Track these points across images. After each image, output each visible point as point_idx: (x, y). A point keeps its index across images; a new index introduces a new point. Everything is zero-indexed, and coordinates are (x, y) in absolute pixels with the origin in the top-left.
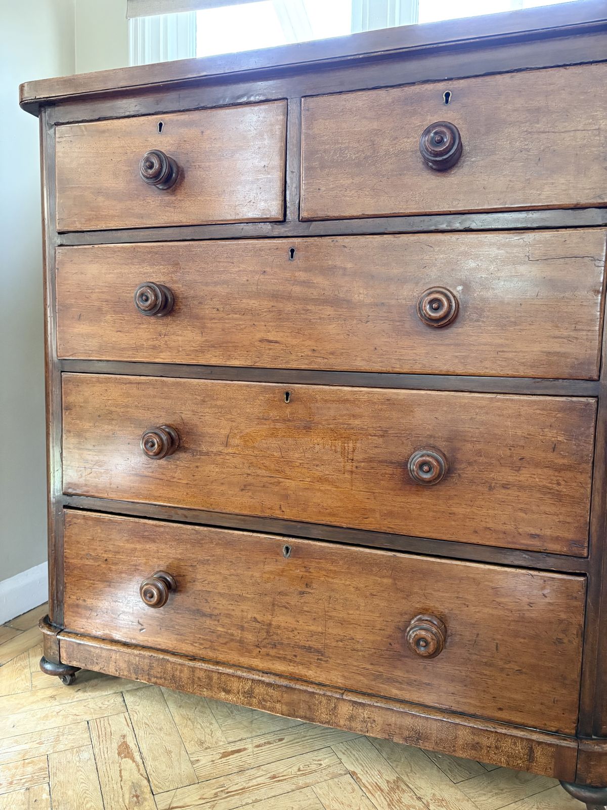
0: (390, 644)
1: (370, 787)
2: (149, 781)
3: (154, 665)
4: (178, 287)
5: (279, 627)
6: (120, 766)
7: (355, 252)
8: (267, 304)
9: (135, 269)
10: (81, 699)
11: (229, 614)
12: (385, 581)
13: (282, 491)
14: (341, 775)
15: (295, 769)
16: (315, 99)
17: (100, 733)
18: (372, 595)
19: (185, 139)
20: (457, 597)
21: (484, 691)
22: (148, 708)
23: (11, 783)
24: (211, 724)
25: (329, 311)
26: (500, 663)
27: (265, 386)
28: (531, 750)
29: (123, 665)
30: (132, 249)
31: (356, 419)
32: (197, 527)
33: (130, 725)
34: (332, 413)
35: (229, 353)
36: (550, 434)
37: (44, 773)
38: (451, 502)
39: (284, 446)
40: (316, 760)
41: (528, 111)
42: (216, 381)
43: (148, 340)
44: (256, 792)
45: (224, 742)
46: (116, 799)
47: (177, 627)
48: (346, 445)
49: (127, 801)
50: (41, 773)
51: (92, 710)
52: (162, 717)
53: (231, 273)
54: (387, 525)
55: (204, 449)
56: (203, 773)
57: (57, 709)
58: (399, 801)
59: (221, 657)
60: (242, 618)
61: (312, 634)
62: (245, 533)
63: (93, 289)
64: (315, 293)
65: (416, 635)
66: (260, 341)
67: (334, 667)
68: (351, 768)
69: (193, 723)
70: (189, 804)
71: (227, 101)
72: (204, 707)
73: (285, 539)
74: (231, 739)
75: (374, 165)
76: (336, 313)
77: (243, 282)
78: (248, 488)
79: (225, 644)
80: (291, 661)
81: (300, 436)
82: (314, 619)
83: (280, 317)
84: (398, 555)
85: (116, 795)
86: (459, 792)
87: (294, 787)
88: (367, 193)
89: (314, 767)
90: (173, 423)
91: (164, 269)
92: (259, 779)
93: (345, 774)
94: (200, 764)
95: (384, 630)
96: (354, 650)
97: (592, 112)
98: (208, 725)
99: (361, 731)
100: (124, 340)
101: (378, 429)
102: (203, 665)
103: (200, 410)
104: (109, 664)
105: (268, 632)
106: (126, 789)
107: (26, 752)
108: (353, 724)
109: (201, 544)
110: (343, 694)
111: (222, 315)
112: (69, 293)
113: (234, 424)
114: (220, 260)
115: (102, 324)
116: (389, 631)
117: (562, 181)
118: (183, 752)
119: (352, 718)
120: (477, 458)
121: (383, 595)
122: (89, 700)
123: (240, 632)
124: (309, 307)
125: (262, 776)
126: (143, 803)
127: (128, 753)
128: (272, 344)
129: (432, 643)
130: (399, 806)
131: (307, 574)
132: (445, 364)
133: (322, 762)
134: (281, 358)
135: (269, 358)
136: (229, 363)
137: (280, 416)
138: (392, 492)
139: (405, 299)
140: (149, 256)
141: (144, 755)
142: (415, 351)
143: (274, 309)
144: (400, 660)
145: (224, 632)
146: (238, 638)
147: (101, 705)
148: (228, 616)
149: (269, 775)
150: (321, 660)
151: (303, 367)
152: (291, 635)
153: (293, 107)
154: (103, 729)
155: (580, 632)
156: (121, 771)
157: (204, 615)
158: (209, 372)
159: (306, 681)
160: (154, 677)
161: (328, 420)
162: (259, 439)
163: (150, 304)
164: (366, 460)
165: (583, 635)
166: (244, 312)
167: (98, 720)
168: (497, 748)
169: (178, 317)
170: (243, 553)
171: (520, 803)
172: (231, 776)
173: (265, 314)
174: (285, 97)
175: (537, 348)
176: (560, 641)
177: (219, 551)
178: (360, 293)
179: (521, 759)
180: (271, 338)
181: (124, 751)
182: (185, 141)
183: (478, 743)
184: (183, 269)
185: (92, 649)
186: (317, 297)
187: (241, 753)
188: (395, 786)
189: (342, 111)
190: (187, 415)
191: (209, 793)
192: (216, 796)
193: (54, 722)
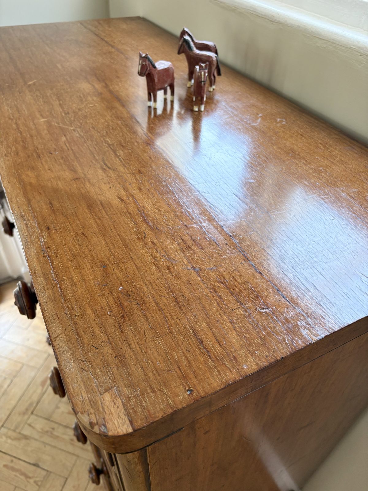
2: (36, 406)
49: (22, 410)
56: (55, 416)
87: (72, 452)
126: (25, 415)
172: (61, 426)
192: (47, 432)
193: (40, 347)
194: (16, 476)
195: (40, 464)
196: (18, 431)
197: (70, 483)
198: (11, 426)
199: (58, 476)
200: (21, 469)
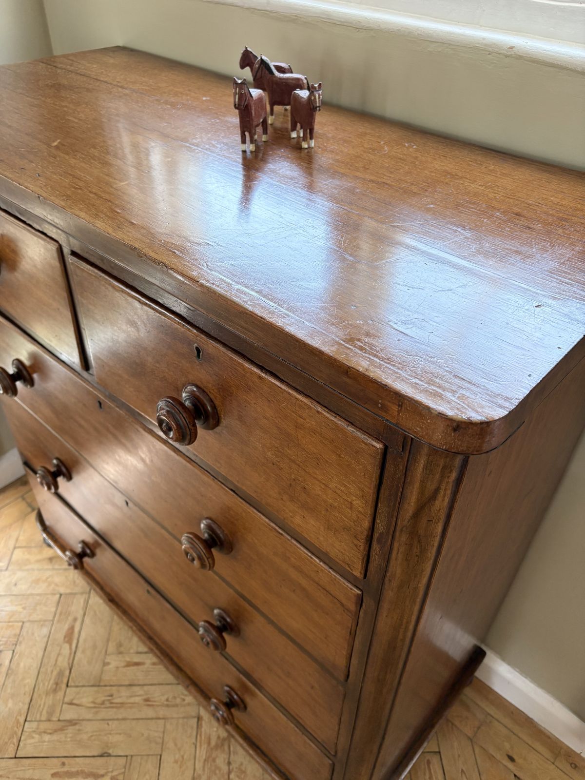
1: (203, 737)
2: (70, 672)
6: (60, 651)
14: (192, 717)
15: (165, 697)
33: (85, 608)
36: (310, 679)
44: (130, 709)
46: (44, 681)
49: (49, 687)
51: (69, 583)
52: (108, 609)
56: (106, 677)
57: (49, 573)
58: (214, 760)
68: (202, 714)
70: (83, 704)
74: (140, 649)
85: (46, 679)
87: (154, 716)
89: (178, 701)
92: (137, 698)
93: (195, 718)
94: (108, 667)
106: (55, 673)
107: (13, 614)
118: (104, 651)
125: (140, 695)
126: (58, 692)
130: (211, 765)
133: (186, 698)
141: (79, 644)
147: (76, 580)
149: (145, 697)
156: (59, 655)
172: (121, 687)
174: (57, 239)
175: (296, 624)
181: (69, 637)
187: (139, 667)
188: (220, 744)
191: (101, 699)
192: (103, 703)
193: (41, 588)
195: (110, 751)
196: (55, 719)
197: (168, 759)
198: (41, 715)
199: (145, 757)
200: (84, 769)
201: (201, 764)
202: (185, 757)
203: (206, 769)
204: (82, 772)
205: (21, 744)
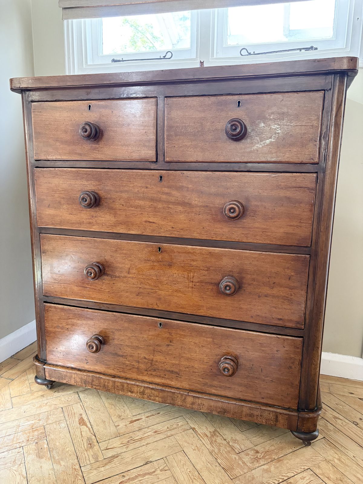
0: (211, 369)
1: (202, 435)
2: (95, 436)
3: (94, 380)
4: (102, 193)
5: (157, 361)
6: (80, 430)
7: (193, 179)
8: (148, 203)
9: (79, 182)
10: (57, 396)
11: (132, 355)
12: (209, 339)
13: (157, 296)
14: (188, 429)
15: (166, 427)
16: (171, 99)
17: (69, 414)
18: (202, 346)
19: (103, 115)
20: (243, 348)
21: (256, 390)
22: (91, 400)
23: (28, 440)
24: (124, 407)
25: (180, 208)
26: (263, 377)
27: (148, 244)
28: (277, 417)
29: (78, 380)
30: (76, 172)
31: (195, 262)
32: (114, 313)
33: (83, 409)
34: (182, 258)
35: (129, 227)
36: (288, 272)
37: (43, 435)
38: (240, 303)
39: (158, 274)
40: (176, 423)
41: (279, 114)
42: (122, 241)
43: (86, 219)
44: (148, 439)
45: (131, 415)
46: (80, 446)
47: (105, 362)
48: (189, 274)
49: (86, 447)
50: (42, 435)
51: (63, 402)
52: (99, 404)
53: (129, 187)
54: (210, 313)
55: (117, 274)
56: (122, 431)
57: (46, 402)
58: (216, 441)
59: (128, 376)
60: (139, 357)
61: (173, 365)
62: (139, 316)
63: (55, 192)
64: (173, 199)
65: (223, 366)
66: (145, 222)
67: (184, 380)
68: (193, 426)
69: (115, 406)
70: (116, 447)
71: (125, 96)
72: (120, 398)
73: (160, 319)
74: (134, 414)
75: (202, 135)
76: (184, 209)
77: (135, 192)
78: (140, 294)
79: (130, 369)
80: (163, 377)
81: (166, 269)
82: (174, 357)
83: (155, 210)
84: (215, 327)
85: (80, 444)
86: (244, 436)
87: (165, 436)
88: (199, 150)
89: (175, 426)
90: (100, 261)
91: (94, 183)
92: (149, 433)
93: (190, 429)
94: (120, 427)
95: (208, 363)
96: (194, 372)
97: (309, 117)
98: (122, 407)
99: (198, 409)
100: (73, 218)
101: (205, 267)
102: (119, 380)
103: (115, 255)
104: (71, 379)
105: (151, 364)
106: (85, 441)
107: (33, 425)
108: (194, 406)
109: (116, 321)
110: (189, 393)
111: (126, 208)
112: (42, 193)
113: (132, 262)
114: (124, 180)
115: (61, 210)
116: (211, 363)
117: (295, 150)
118: (111, 422)
119: (193, 403)
120: (253, 282)
121: (208, 346)
122: (61, 397)
123: (137, 364)
124: (170, 206)
125: (150, 431)
126: (93, 447)
127: (84, 423)
128: (151, 223)
129: (231, 370)
130: (215, 444)
131: (171, 336)
132: (237, 237)
133: (179, 424)
134: (156, 231)
135: (150, 230)
136: (129, 232)
137: (156, 259)
138: (212, 298)
139: (218, 204)
140: (86, 176)
141: (92, 424)
142: (223, 230)
143: (152, 206)
144: (216, 377)
145: (129, 364)
146: (137, 367)
147: (68, 399)
148: (131, 356)
149: (153, 431)
150: (178, 377)
151: (167, 236)
152: (163, 365)
153: (160, 102)
154: (70, 411)
155: (300, 363)
156: (81, 432)
157: (119, 356)
158: (119, 236)
159: (170, 387)
160: (95, 386)
161: (180, 262)
162: (145, 270)
163: (87, 204)
164: (199, 282)
165: (301, 364)
166: (137, 207)
167: (67, 407)
168: (261, 416)
169: (102, 208)
170: (138, 326)
171: (272, 440)
172: (135, 432)
173: (147, 208)
174: (156, 96)
175: (282, 230)
176: (291, 367)
177: (126, 325)
178: (196, 200)
179: (272, 421)
180: (151, 221)
181: (82, 422)
182: (103, 116)
183: (252, 414)
184: (104, 183)
185: (62, 372)
186: (174, 201)
187: (139, 421)
188: (214, 434)
189: (186, 106)
190: (108, 258)
191: (125, 441)
192: (128, 442)
193: (45, 409)
194: (140, 481)
195: (150, 460)
196: (101, 459)
197: (189, 451)
198: (90, 461)
199: (175, 454)
200: (139, 473)
201: (210, 445)
202: (198, 446)
203: (214, 446)
204: (139, 475)
205: (86, 478)
